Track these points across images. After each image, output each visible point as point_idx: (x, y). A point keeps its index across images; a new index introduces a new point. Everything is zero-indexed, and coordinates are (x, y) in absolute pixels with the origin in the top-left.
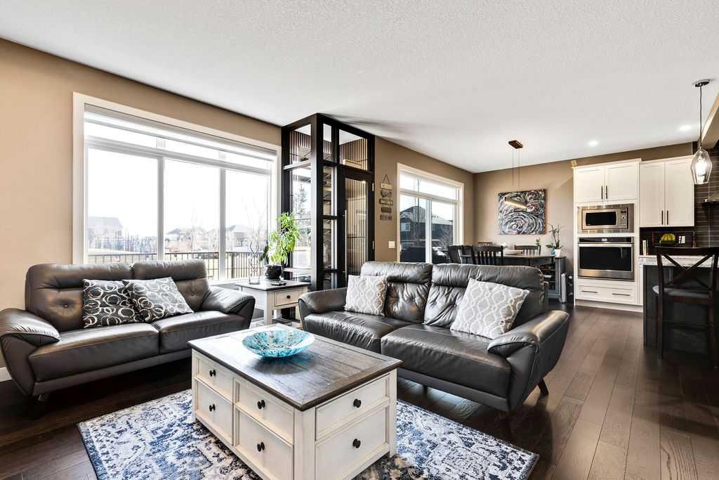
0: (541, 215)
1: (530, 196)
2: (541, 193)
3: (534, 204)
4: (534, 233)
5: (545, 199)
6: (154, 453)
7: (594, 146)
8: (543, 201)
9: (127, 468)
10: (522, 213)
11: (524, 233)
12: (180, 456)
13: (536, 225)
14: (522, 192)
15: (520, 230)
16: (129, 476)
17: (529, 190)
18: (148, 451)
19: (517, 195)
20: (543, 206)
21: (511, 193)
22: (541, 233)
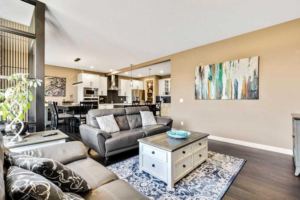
0: (64, 88)
1: (59, 80)
2: (64, 79)
3: (61, 83)
4: (61, 96)
5: (65, 82)
6: (198, 192)
7: (92, 68)
8: (64, 83)
9: (209, 196)
10: (55, 87)
11: (56, 96)
12: (196, 184)
13: (62, 92)
14: (55, 77)
15: (54, 94)
16: (213, 193)
17: (59, 77)
18: (198, 194)
19: (53, 78)
20: (65, 85)
21: (50, 77)
22: (64, 96)
